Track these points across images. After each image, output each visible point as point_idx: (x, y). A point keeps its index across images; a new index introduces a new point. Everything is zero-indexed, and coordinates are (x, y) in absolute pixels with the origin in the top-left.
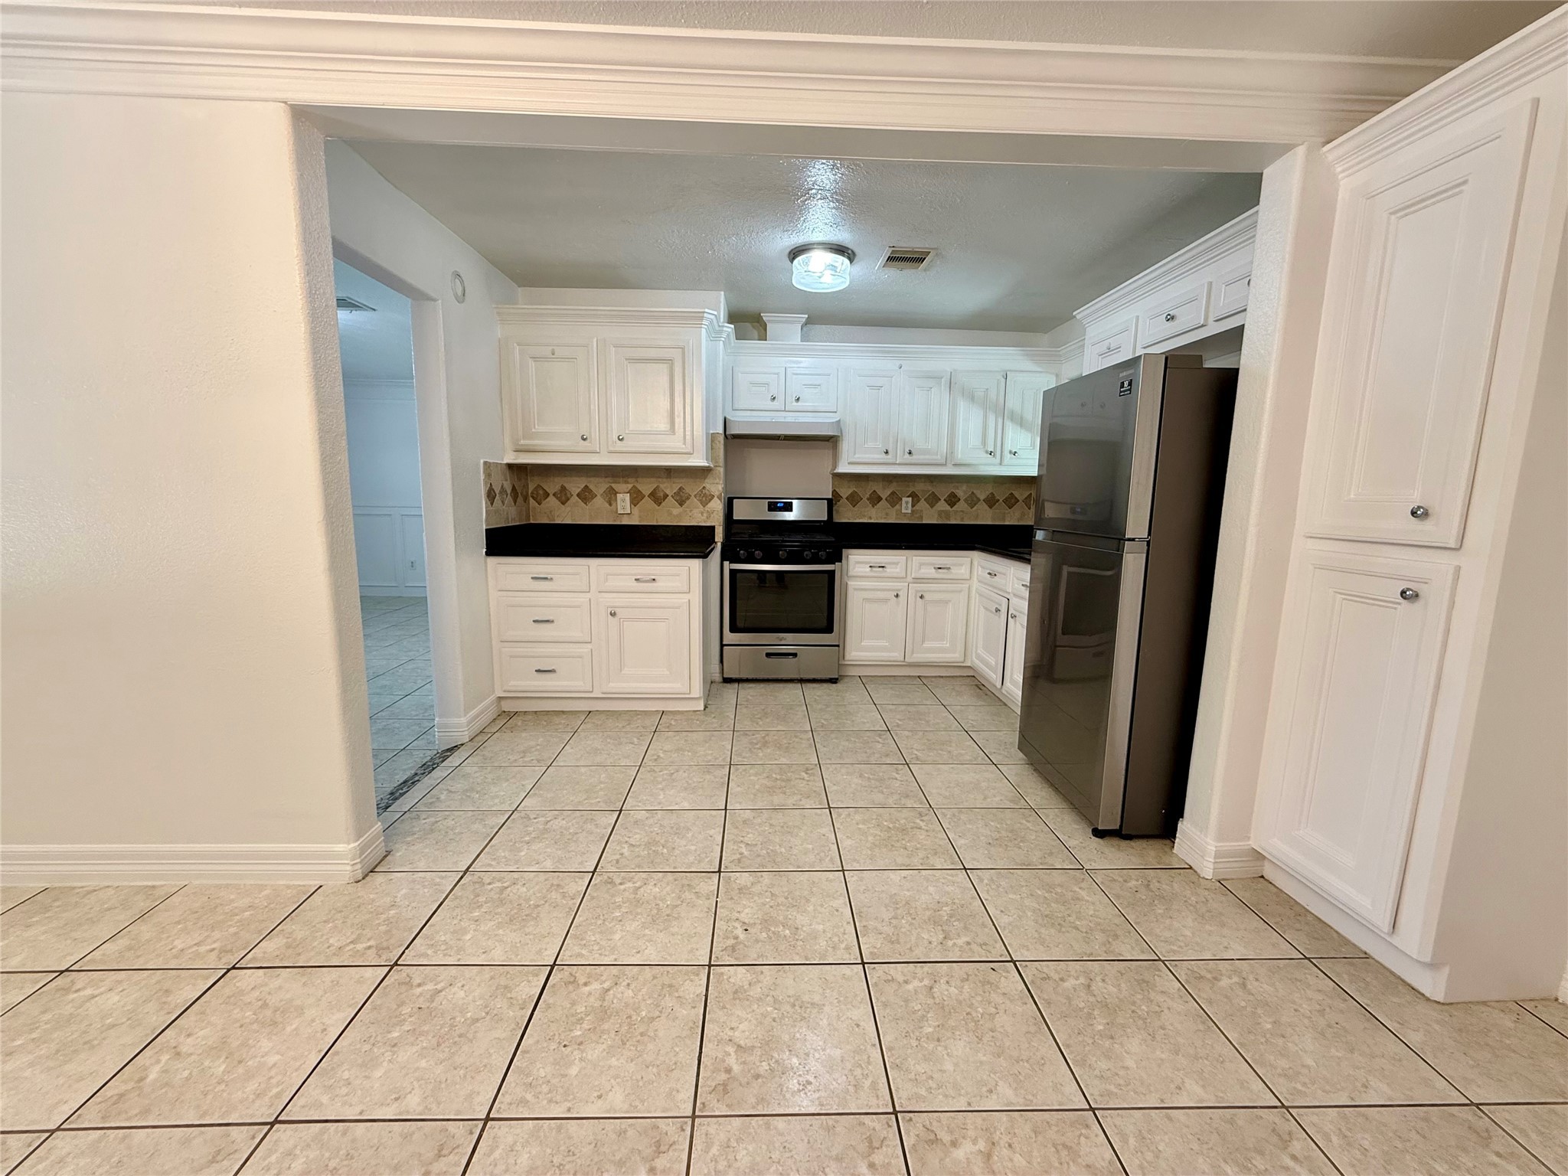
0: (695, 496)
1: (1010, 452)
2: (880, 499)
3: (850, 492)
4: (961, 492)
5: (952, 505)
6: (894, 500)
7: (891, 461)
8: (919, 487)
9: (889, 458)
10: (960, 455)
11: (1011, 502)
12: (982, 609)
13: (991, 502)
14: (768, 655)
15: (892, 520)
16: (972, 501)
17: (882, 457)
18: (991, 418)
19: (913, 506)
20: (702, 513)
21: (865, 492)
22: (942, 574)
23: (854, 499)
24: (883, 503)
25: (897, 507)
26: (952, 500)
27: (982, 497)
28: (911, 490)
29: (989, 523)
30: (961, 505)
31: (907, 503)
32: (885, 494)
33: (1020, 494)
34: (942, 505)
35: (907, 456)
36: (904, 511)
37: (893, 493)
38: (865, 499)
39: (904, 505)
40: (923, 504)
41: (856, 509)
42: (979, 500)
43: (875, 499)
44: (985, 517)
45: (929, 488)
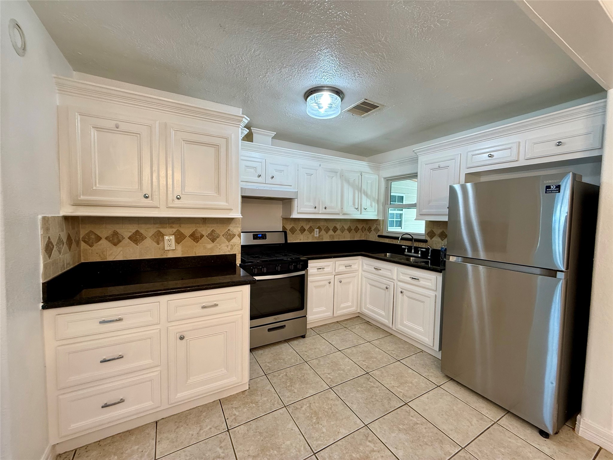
0: (223, 235)
1: (364, 209)
2: (305, 230)
3: (291, 226)
4: (338, 226)
5: (335, 232)
6: (311, 230)
7: (317, 212)
8: (321, 224)
9: (316, 210)
10: (346, 210)
11: (357, 230)
12: (368, 285)
13: (350, 230)
14: (270, 330)
15: (310, 240)
16: (343, 230)
17: (313, 210)
18: (357, 192)
19: (319, 233)
20: (227, 246)
21: (298, 227)
22: (348, 269)
23: (293, 230)
24: (306, 232)
25: (312, 234)
26: (335, 230)
27: (346, 228)
28: (318, 225)
29: (349, 239)
30: (338, 232)
31: (317, 231)
32: (307, 227)
33: (360, 227)
34: (331, 232)
35: (324, 209)
36: (315, 236)
37: (311, 227)
38: (298, 230)
39: (315, 233)
40: (323, 232)
41: (294, 236)
42: (345, 229)
43: (303, 230)
44: (347, 237)
45: (326, 224)
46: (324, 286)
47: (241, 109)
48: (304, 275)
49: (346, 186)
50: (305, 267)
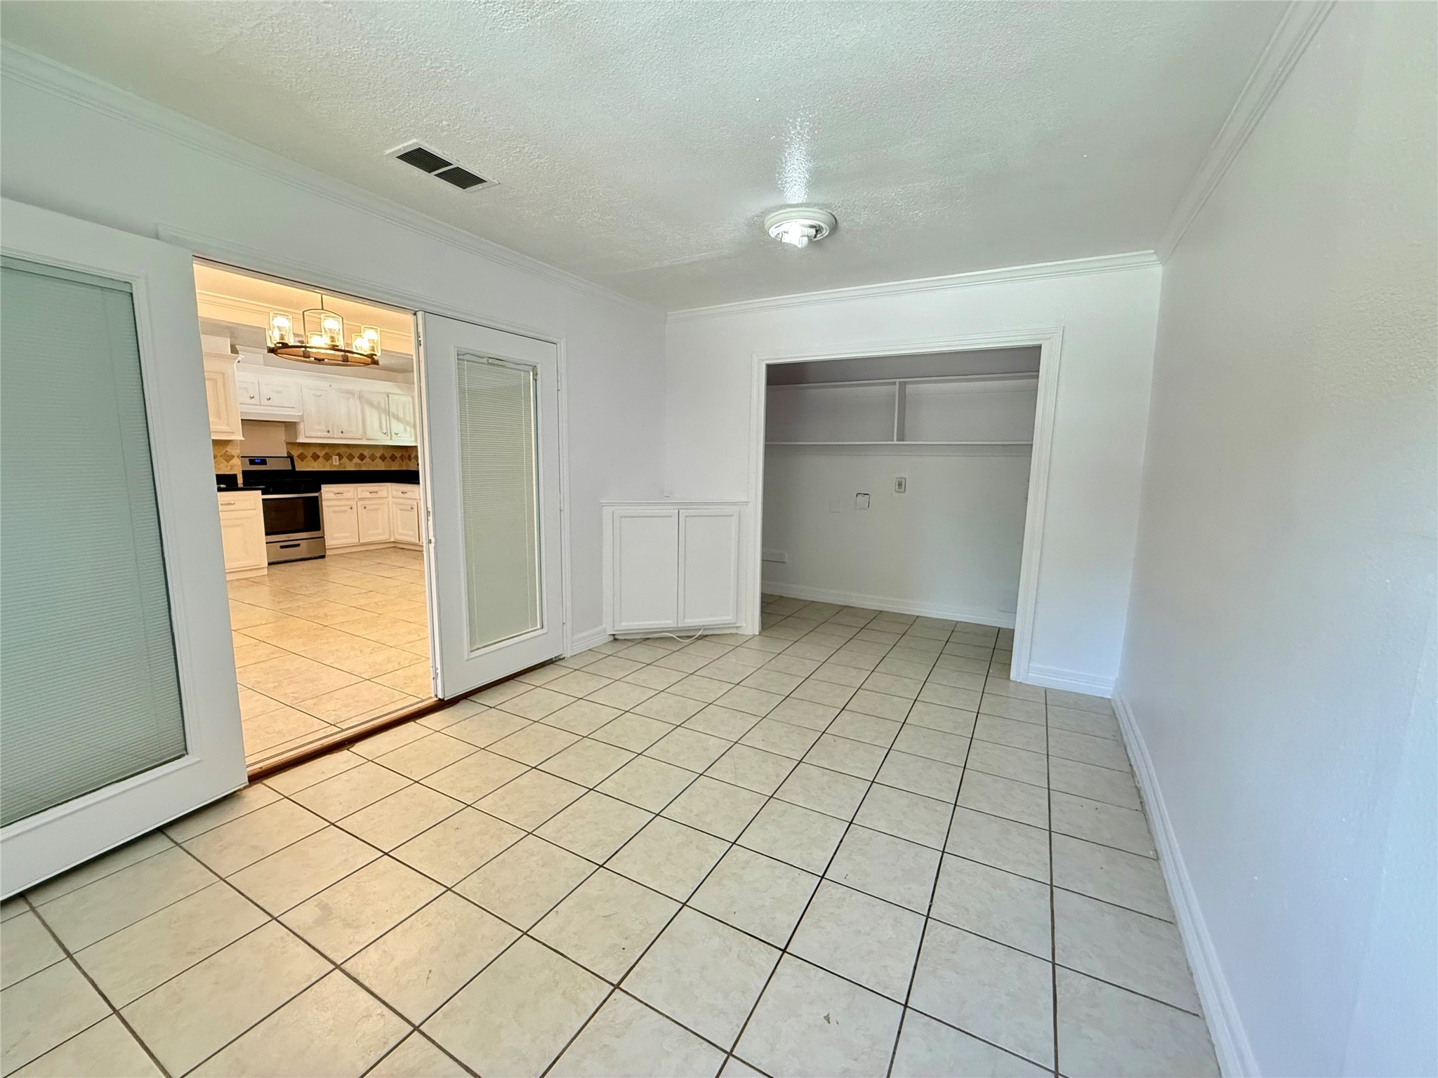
0: (221, 456)
1: (395, 434)
2: (318, 457)
3: (298, 453)
4: (366, 453)
5: (362, 460)
6: (328, 457)
7: (331, 436)
8: (341, 450)
9: (329, 435)
10: (370, 434)
11: (393, 458)
12: (399, 511)
13: (383, 458)
14: (282, 547)
15: (328, 469)
16: (373, 458)
17: (326, 434)
18: (383, 416)
19: (339, 460)
20: (227, 467)
21: (309, 453)
22: (374, 495)
23: (302, 457)
24: (321, 459)
25: (330, 461)
26: (362, 457)
27: (378, 455)
28: (338, 451)
29: (383, 469)
30: (367, 460)
31: (336, 459)
32: (321, 453)
33: (398, 454)
34: (356, 460)
35: (341, 434)
36: (334, 463)
37: (326, 454)
38: (309, 457)
39: (334, 460)
40: (345, 460)
41: (304, 463)
42: (376, 457)
43: (315, 457)
44: (380, 466)
45: (348, 451)
46: (345, 512)
47: (229, 339)
48: (317, 497)
49: (368, 409)
50: (319, 490)
